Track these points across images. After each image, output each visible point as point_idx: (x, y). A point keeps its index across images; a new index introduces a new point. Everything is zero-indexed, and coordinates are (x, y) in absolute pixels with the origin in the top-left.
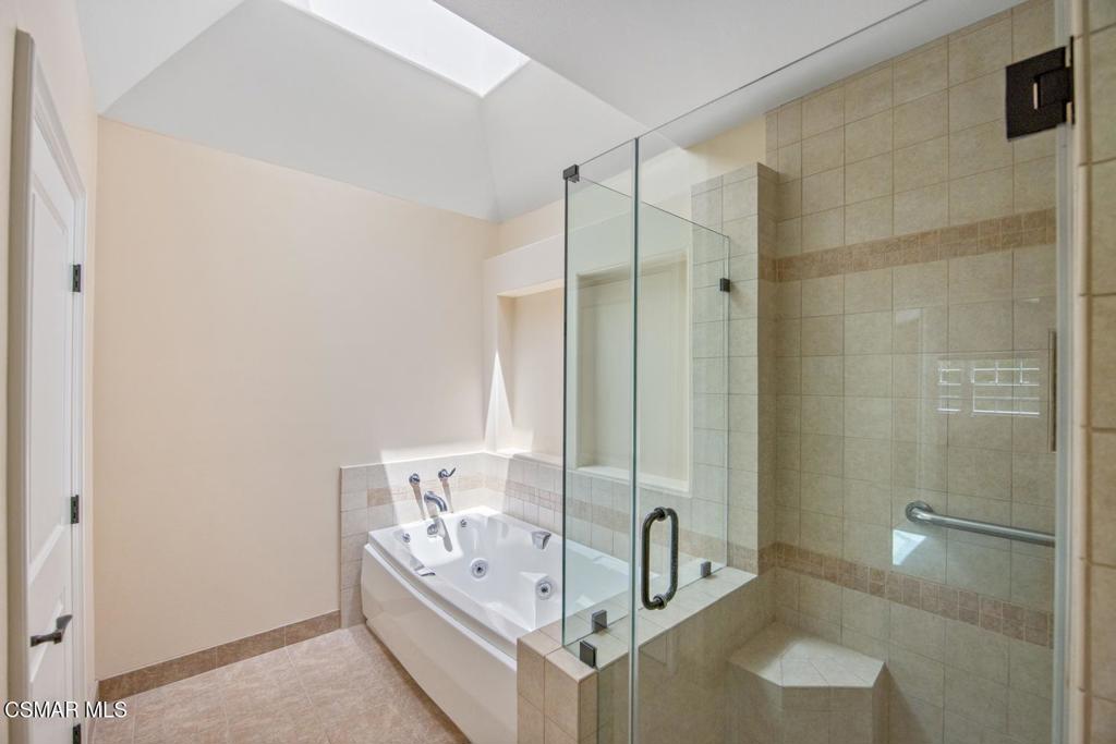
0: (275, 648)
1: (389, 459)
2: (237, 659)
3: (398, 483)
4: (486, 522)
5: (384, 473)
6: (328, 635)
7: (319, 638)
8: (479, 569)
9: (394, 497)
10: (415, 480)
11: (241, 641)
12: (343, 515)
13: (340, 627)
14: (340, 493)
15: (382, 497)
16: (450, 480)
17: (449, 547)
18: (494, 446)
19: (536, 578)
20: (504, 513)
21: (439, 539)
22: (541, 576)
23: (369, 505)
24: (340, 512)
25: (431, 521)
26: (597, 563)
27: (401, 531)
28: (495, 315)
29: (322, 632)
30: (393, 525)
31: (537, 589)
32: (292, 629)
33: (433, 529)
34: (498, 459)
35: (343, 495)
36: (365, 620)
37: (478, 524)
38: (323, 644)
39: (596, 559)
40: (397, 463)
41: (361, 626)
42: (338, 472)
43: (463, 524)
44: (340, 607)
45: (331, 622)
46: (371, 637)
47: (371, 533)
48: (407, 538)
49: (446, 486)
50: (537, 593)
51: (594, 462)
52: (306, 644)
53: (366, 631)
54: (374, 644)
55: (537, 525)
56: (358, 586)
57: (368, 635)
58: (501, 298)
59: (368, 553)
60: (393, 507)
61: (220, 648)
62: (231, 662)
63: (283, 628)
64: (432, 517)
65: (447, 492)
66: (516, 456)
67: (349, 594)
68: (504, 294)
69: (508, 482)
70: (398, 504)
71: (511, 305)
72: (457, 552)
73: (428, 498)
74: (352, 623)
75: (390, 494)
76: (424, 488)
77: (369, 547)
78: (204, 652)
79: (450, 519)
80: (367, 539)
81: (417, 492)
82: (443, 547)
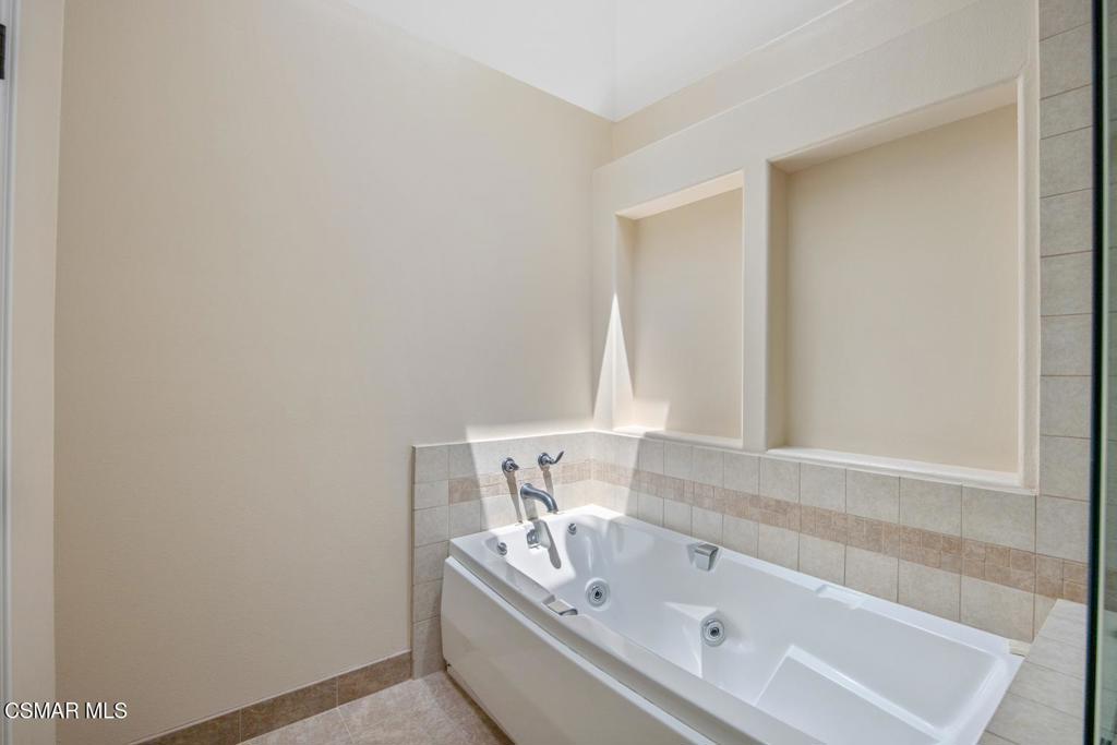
0: (322, 709)
1: (475, 438)
2: (270, 728)
3: (487, 469)
4: (605, 528)
5: (470, 455)
6: (396, 689)
7: (384, 693)
8: (597, 594)
9: (483, 490)
10: (509, 467)
11: (275, 700)
12: (417, 515)
13: (411, 676)
14: (413, 482)
15: (467, 490)
16: (552, 469)
17: (557, 563)
18: (610, 424)
19: (701, 613)
20: (629, 515)
21: (542, 551)
22: (708, 611)
23: (451, 501)
24: (413, 510)
25: (530, 525)
26: (821, 595)
27: (495, 538)
28: (612, 241)
29: (387, 684)
30: (481, 531)
31: (703, 631)
32: (347, 681)
33: (533, 537)
34: (620, 439)
35: (417, 486)
36: (445, 666)
37: (593, 532)
38: (391, 703)
39: (820, 590)
40: (487, 443)
41: (439, 676)
42: (410, 451)
43: (572, 529)
44: (412, 648)
45: (399, 669)
46: (458, 695)
47: (454, 541)
48: (502, 549)
49: (547, 476)
50: (703, 636)
51: (786, 443)
52: (366, 701)
53: (449, 685)
54: (464, 705)
55: (691, 534)
56: (437, 617)
57: (454, 691)
58: (620, 218)
59: (450, 567)
60: (481, 504)
61: (245, 711)
62: (262, 732)
63: (334, 679)
64: (531, 519)
65: (549, 486)
66: (648, 435)
67: (423, 628)
68: (625, 212)
69: (637, 472)
70: (488, 500)
71: (633, 229)
72: (567, 570)
73: (526, 494)
74: (427, 671)
75: (478, 486)
76: (521, 478)
77: (451, 561)
78: (223, 719)
79: (556, 523)
80: (450, 549)
81: (512, 484)
82: (550, 564)
